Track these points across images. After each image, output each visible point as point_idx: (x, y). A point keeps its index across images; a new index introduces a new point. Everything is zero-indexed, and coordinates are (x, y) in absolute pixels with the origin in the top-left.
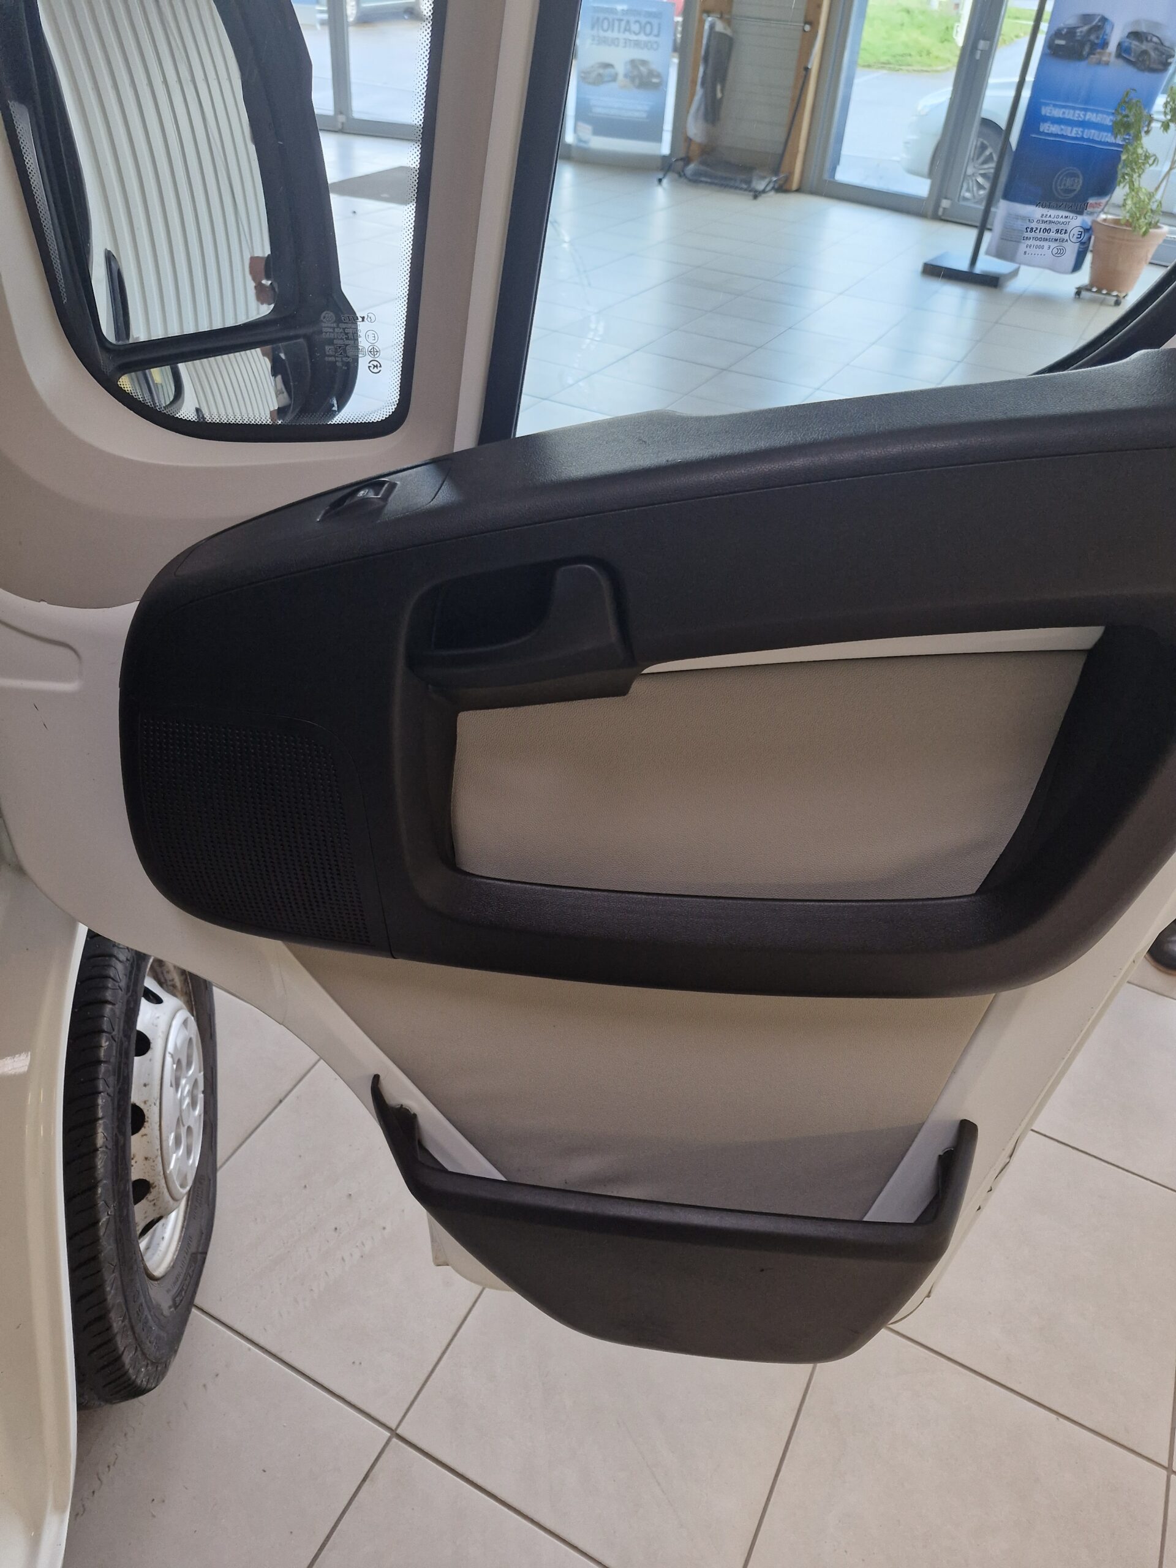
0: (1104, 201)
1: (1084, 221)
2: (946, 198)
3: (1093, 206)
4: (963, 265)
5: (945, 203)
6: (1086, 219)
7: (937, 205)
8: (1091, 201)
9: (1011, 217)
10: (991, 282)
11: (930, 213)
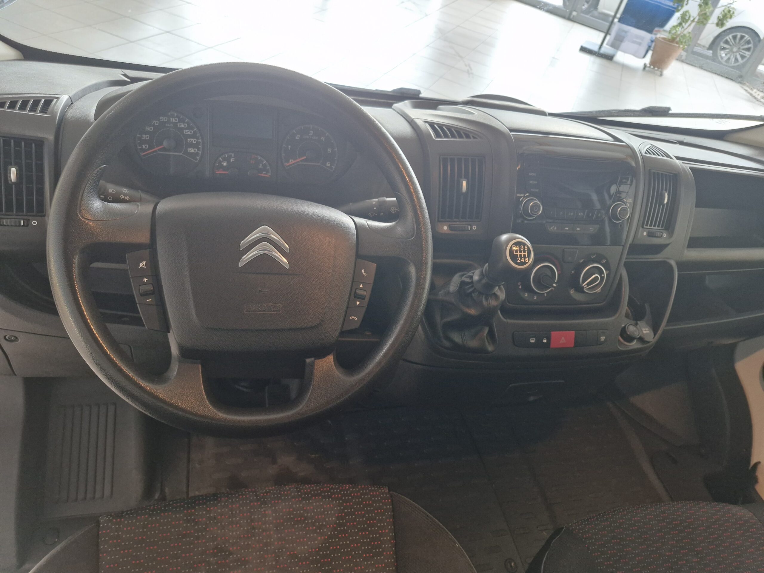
0: (661, 30)
1: (652, 37)
2: (575, 11)
3: (657, 31)
4: (595, 48)
5: (574, 13)
6: (653, 36)
7: (571, 13)
8: (656, 29)
9: (620, 30)
10: (609, 58)
11: (567, 17)
